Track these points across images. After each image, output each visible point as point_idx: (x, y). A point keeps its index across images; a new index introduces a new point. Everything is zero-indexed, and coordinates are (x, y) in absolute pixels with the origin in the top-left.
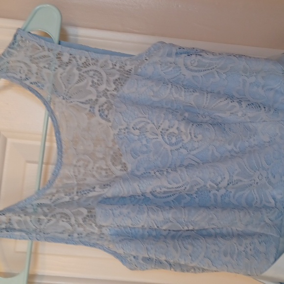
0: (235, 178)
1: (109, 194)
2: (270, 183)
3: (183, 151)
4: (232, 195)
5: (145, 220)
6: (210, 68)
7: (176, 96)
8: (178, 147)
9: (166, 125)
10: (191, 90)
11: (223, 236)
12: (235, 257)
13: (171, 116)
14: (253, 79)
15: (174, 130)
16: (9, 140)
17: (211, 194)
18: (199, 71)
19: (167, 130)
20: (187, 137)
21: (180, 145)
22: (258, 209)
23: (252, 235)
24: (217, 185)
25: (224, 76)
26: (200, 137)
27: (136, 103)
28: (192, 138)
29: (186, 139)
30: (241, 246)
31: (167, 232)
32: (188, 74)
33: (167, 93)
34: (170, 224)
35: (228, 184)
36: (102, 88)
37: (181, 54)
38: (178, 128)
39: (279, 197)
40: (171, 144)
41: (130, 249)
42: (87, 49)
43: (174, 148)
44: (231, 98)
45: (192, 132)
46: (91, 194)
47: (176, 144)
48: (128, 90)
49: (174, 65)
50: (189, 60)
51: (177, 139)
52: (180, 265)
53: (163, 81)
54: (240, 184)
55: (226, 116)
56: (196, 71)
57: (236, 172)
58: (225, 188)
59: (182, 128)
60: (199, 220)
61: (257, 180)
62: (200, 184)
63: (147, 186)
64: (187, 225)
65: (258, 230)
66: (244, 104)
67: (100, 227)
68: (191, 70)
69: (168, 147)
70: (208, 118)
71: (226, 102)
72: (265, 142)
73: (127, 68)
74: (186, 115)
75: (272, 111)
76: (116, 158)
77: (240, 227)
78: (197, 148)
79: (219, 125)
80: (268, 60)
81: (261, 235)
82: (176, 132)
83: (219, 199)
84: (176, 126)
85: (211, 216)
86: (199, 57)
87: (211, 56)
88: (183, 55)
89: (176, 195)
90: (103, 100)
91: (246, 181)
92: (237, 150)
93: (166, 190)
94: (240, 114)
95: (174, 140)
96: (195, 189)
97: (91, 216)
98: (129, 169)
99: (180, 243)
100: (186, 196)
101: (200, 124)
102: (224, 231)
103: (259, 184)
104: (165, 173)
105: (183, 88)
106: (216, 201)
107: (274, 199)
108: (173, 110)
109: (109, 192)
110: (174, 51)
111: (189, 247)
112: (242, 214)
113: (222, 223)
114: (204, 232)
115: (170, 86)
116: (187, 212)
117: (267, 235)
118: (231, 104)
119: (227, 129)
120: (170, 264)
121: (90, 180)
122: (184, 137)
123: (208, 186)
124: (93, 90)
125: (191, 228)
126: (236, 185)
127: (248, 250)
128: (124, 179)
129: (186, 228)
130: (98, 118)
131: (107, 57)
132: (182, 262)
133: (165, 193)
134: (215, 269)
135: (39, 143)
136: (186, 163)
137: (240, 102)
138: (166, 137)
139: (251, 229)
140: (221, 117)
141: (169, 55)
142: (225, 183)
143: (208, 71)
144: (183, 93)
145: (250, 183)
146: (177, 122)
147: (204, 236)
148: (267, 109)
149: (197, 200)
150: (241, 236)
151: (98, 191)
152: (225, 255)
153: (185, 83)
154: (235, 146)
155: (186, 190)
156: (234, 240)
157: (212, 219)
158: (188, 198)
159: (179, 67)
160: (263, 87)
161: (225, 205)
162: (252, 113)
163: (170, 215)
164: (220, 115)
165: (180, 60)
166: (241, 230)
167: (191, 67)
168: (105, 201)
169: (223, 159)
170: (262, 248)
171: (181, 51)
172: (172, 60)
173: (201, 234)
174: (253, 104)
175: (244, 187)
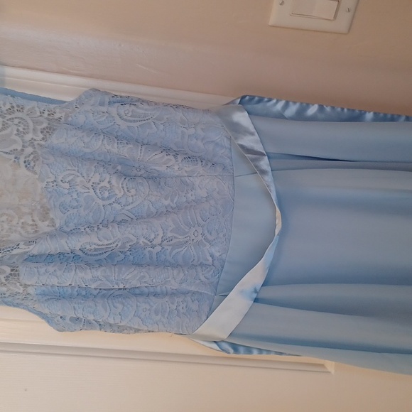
0: (169, 235)
1: (35, 252)
2: (206, 240)
3: (117, 207)
4: (168, 252)
5: (72, 278)
6: (145, 119)
7: (109, 147)
8: (111, 201)
9: (96, 178)
10: (125, 142)
11: (155, 295)
12: (166, 316)
13: (101, 169)
14: (192, 131)
15: (105, 184)
17: (146, 252)
18: (134, 121)
19: (99, 184)
20: (120, 190)
21: (113, 200)
22: (194, 266)
23: (185, 293)
24: (151, 242)
25: (162, 127)
26: (133, 192)
27: (66, 155)
28: (125, 193)
29: (119, 194)
30: (173, 304)
31: (98, 291)
32: (124, 125)
33: (99, 145)
34: (99, 282)
35: (162, 241)
36: (28, 137)
37: (114, 102)
38: (109, 182)
39: (217, 254)
40: (103, 199)
41: (56, 309)
42: (14, 94)
43: (106, 203)
44: (167, 150)
45: (124, 185)
46: (15, 252)
47: (109, 198)
48: (56, 140)
49: (107, 115)
50: (123, 110)
51: (109, 193)
52: (111, 325)
53: (94, 131)
54: (174, 241)
55: (163, 169)
56: (131, 121)
57: (170, 229)
58: (160, 245)
59: (114, 182)
60: (131, 277)
61: (193, 237)
62: (132, 241)
63: (76, 243)
64: (117, 284)
65: (193, 288)
66: (180, 158)
67: (26, 286)
68: (126, 120)
69: (100, 202)
70: (143, 172)
71: (161, 155)
72: (202, 197)
73: (57, 116)
74: (119, 168)
75: (210, 164)
76: (45, 215)
77: (174, 285)
78: (132, 203)
79: (154, 179)
80: (207, 111)
81: (194, 293)
82: (108, 186)
83: (155, 256)
84: (107, 180)
85: (142, 274)
86: (133, 107)
87: (146, 106)
88: (117, 104)
89: (109, 253)
90: (29, 150)
91: (181, 238)
92: (174, 206)
93: (97, 247)
94: (176, 168)
95: (106, 195)
96: (128, 246)
97: (15, 273)
98: (58, 225)
99: (110, 301)
100: (120, 254)
101: (133, 178)
102: (158, 289)
103: (195, 241)
104: (96, 229)
105: (116, 140)
106: (151, 258)
107: (212, 256)
108: (104, 162)
109: (35, 249)
110: (107, 99)
111: (120, 306)
112: (175, 272)
113: (154, 281)
114: (137, 291)
115: (102, 137)
116: (117, 269)
117: (201, 293)
118: (166, 157)
119: (162, 184)
120: (100, 325)
121: (15, 237)
122: (117, 192)
123: (141, 242)
124: (17, 138)
125: (121, 286)
126: (171, 242)
127: (180, 308)
128: (51, 236)
129: (116, 287)
130: (23, 171)
131: (34, 104)
132: (112, 322)
133: (96, 250)
134: (146, 328)
136: (119, 219)
137: (175, 156)
138: (98, 191)
139: (185, 287)
140: (158, 171)
141: (102, 104)
143: (144, 122)
144: (116, 144)
145: (186, 239)
146: (108, 176)
147: (136, 295)
148: (203, 163)
149: (131, 257)
150: (173, 294)
151: (23, 248)
152: (157, 313)
153: (119, 134)
154: (172, 201)
155: (118, 247)
156: (167, 299)
157: (144, 277)
159: (113, 117)
160: (203, 139)
161: (160, 263)
162: (188, 167)
163: (99, 273)
164: (156, 168)
165: (113, 110)
166: (175, 288)
167: (125, 117)
168: (32, 258)
169: (158, 215)
170: (194, 306)
171: (115, 99)
172: (104, 109)
173: (134, 293)
174: (190, 158)
175: (180, 245)
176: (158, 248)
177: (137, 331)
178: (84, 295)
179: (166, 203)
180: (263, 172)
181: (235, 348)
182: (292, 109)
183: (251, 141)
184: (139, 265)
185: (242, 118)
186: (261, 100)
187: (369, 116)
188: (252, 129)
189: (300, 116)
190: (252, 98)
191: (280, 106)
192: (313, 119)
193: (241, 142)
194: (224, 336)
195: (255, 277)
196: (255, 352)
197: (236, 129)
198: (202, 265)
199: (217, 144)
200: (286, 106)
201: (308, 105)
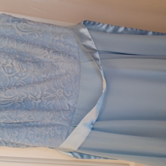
0: (45, 93)
2: (66, 96)
3: (16, 77)
4: (45, 103)
6: (32, 30)
7: (12, 45)
8: (13, 75)
9: (4, 61)
10: (21, 42)
11: (37, 126)
12: (43, 137)
13: (7, 57)
14: (58, 38)
15: (9, 65)
17: (33, 103)
18: (26, 32)
19: (6, 65)
20: (18, 69)
21: (14, 74)
22: (59, 111)
23: (54, 125)
24: (35, 97)
25: (41, 36)
26: (25, 69)
28: (21, 70)
29: (18, 71)
30: (47, 131)
31: (5, 124)
32: (20, 34)
34: (5, 119)
35: (41, 97)
37: (15, 21)
38: (12, 64)
39: (71, 104)
40: (9, 73)
43: (10, 75)
44: (44, 47)
45: (20, 66)
47: (12, 73)
49: (11, 28)
50: (19, 25)
51: (12, 70)
52: (12, 143)
54: (48, 97)
55: (42, 58)
56: (24, 32)
57: (46, 90)
58: (40, 99)
59: (14, 64)
61: (58, 95)
62: (24, 96)
64: (15, 120)
65: (58, 123)
66: (51, 51)
68: (22, 31)
69: (7, 75)
70: (31, 59)
71: (41, 50)
72: (63, 73)
74: (17, 56)
75: (67, 56)
77: (48, 121)
78: (25, 76)
79: (37, 63)
81: (59, 125)
82: (11, 66)
83: (37, 105)
84: (10, 62)
85: (30, 115)
86: (25, 24)
87: (32, 23)
91: (52, 95)
92: (48, 78)
93: (4, 100)
94: (49, 57)
95: (10, 71)
96: (22, 99)
99: (11, 130)
100: (18, 104)
101: (25, 62)
102: (39, 123)
103: (59, 97)
104: (4, 90)
105: (16, 41)
106: (35, 106)
107: (69, 105)
108: (9, 53)
110: (11, 19)
111: (17, 132)
112: (49, 113)
113: (37, 118)
114: (27, 124)
115: (8, 39)
116: (15, 112)
117: (63, 125)
118: (43, 51)
119: (41, 65)
120: (6, 143)
122: (16, 69)
123: (29, 97)
125: (18, 121)
126: (46, 98)
127: (51, 133)
129: (15, 122)
132: (12, 141)
133: (4, 101)
134: (31, 145)
136: (18, 84)
137: (48, 51)
138: (6, 69)
139: (54, 122)
140: (39, 59)
142: (39, 96)
143: (31, 32)
144: (15, 44)
145: (54, 96)
146: (11, 60)
147: (26, 126)
148: (64, 55)
149: (24, 106)
152: (38, 136)
153: (18, 38)
154: (47, 75)
155: (17, 99)
156: (43, 128)
157: (30, 116)
159: (14, 29)
160: (63, 43)
161: (40, 109)
162: (55, 57)
163: (5, 114)
164: (38, 57)
165: (14, 25)
166: (49, 123)
167: (21, 29)
169: (39, 82)
170: (59, 132)
171: (15, 19)
172: (9, 24)
173: (26, 125)
174: (55, 52)
175: (51, 99)
176: (39, 101)
177: (28, 146)
179: (44, 76)
181: (82, 155)
182: (111, 29)
184: (27, 109)
186: (94, 23)
190: (90, 22)
191: (104, 27)
193: (84, 44)
194: (75, 148)
195: (92, 116)
196: (92, 157)
198: (63, 110)
199: (71, 46)
201: (119, 27)
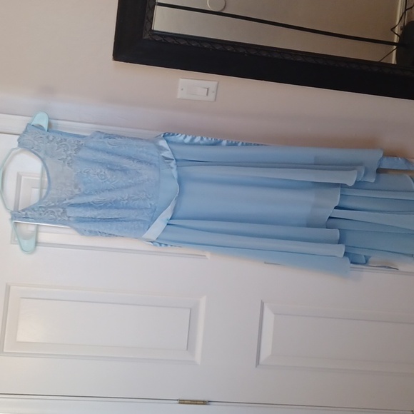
0: (131, 195)
1: (73, 203)
3: (108, 182)
4: (131, 203)
5: (90, 213)
7: (104, 157)
8: (105, 180)
9: (99, 171)
12: (129, 229)
13: (101, 167)
14: (141, 149)
15: (103, 173)
16: (23, 178)
17: (121, 203)
19: (100, 173)
22: (142, 209)
23: (138, 220)
24: (123, 198)
26: (115, 176)
27: (86, 160)
28: (111, 177)
29: (109, 177)
30: (132, 225)
32: (110, 147)
33: (100, 156)
35: (128, 198)
36: (69, 152)
37: (106, 137)
39: (153, 204)
40: (102, 179)
41: (82, 226)
42: (61, 133)
43: (103, 181)
44: (130, 158)
45: (111, 174)
46: (65, 202)
48: (81, 154)
49: (103, 143)
50: (110, 141)
51: (105, 177)
52: (105, 234)
53: (97, 150)
55: (128, 166)
56: (114, 145)
57: (131, 193)
59: (106, 172)
60: (114, 214)
62: (114, 198)
63: (90, 199)
64: (108, 216)
65: (141, 218)
66: (135, 162)
67: (69, 217)
68: (111, 145)
69: (101, 181)
70: (119, 168)
71: (127, 160)
72: (146, 179)
73: (81, 143)
74: (109, 166)
75: (149, 164)
76: (76, 187)
78: (114, 181)
79: (124, 170)
80: (147, 140)
81: (142, 220)
83: (125, 205)
85: (119, 212)
86: (114, 139)
87: (120, 139)
89: (104, 203)
90: (69, 158)
91: (136, 197)
94: (134, 166)
96: (113, 200)
97: (64, 212)
98: (82, 191)
100: (109, 203)
101: (114, 170)
103: (143, 198)
104: (99, 193)
106: (123, 206)
107: (151, 204)
108: (102, 164)
109: (73, 201)
110: (103, 136)
118: (129, 161)
119: (127, 173)
121: (64, 196)
123: (119, 199)
124: (64, 153)
127: (136, 226)
128: (80, 195)
130: (67, 167)
131: (71, 138)
135: (38, 179)
136: (109, 188)
137: (133, 161)
138: (100, 176)
139: (138, 218)
141: (101, 138)
142: (126, 198)
145: (138, 197)
146: (104, 170)
148: (146, 164)
149: (115, 205)
150: (133, 221)
151: (68, 201)
153: (109, 151)
154: (132, 180)
155: (109, 200)
158: (110, 205)
159: (106, 143)
160: (146, 153)
161: (127, 207)
162: (139, 166)
163: (101, 211)
165: (107, 140)
166: (134, 218)
168: (72, 205)
169: (127, 187)
170: (142, 226)
172: (101, 140)
173: (116, 220)
174: (140, 162)
175: (134, 200)
176: (126, 201)
178: (94, 220)
179: (130, 181)
180: (172, 168)
181: (160, 244)
182: (188, 139)
183: (167, 154)
184: (117, 208)
185: (163, 143)
186: (173, 135)
187: (224, 142)
188: (168, 148)
189: (191, 144)
190: (169, 134)
191: (182, 138)
192: (198, 144)
193: (163, 155)
194: (154, 239)
195: (167, 214)
196: (163, 245)
197: (161, 149)
198: (146, 208)
199: (153, 155)
200: (186, 137)
201: (196, 137)
